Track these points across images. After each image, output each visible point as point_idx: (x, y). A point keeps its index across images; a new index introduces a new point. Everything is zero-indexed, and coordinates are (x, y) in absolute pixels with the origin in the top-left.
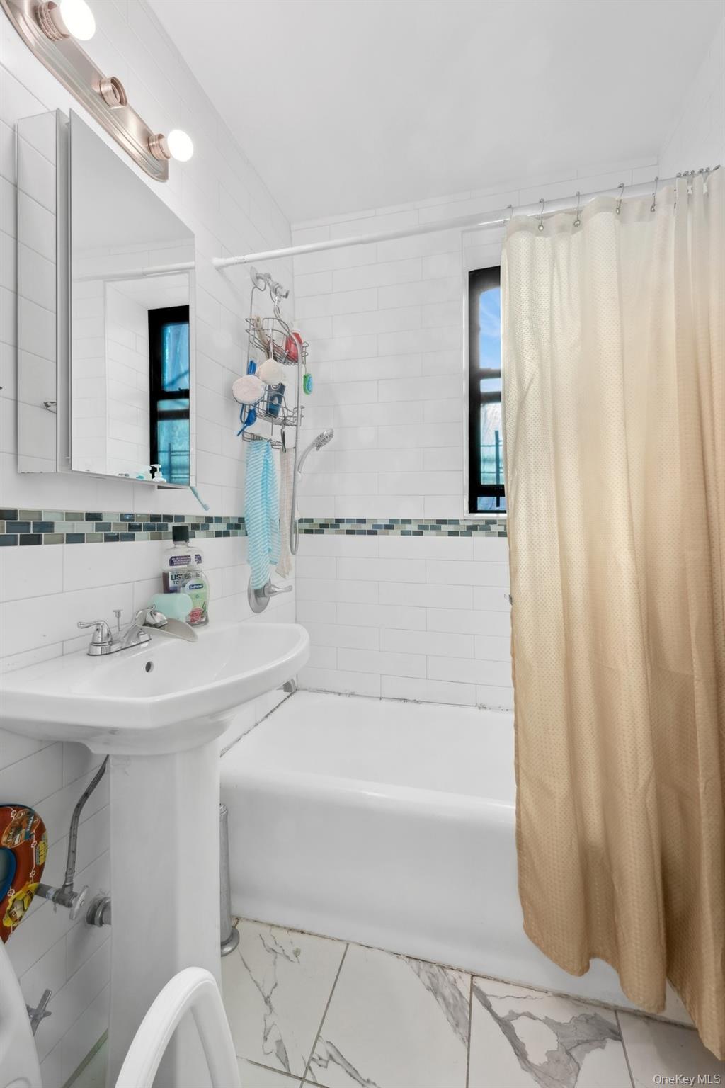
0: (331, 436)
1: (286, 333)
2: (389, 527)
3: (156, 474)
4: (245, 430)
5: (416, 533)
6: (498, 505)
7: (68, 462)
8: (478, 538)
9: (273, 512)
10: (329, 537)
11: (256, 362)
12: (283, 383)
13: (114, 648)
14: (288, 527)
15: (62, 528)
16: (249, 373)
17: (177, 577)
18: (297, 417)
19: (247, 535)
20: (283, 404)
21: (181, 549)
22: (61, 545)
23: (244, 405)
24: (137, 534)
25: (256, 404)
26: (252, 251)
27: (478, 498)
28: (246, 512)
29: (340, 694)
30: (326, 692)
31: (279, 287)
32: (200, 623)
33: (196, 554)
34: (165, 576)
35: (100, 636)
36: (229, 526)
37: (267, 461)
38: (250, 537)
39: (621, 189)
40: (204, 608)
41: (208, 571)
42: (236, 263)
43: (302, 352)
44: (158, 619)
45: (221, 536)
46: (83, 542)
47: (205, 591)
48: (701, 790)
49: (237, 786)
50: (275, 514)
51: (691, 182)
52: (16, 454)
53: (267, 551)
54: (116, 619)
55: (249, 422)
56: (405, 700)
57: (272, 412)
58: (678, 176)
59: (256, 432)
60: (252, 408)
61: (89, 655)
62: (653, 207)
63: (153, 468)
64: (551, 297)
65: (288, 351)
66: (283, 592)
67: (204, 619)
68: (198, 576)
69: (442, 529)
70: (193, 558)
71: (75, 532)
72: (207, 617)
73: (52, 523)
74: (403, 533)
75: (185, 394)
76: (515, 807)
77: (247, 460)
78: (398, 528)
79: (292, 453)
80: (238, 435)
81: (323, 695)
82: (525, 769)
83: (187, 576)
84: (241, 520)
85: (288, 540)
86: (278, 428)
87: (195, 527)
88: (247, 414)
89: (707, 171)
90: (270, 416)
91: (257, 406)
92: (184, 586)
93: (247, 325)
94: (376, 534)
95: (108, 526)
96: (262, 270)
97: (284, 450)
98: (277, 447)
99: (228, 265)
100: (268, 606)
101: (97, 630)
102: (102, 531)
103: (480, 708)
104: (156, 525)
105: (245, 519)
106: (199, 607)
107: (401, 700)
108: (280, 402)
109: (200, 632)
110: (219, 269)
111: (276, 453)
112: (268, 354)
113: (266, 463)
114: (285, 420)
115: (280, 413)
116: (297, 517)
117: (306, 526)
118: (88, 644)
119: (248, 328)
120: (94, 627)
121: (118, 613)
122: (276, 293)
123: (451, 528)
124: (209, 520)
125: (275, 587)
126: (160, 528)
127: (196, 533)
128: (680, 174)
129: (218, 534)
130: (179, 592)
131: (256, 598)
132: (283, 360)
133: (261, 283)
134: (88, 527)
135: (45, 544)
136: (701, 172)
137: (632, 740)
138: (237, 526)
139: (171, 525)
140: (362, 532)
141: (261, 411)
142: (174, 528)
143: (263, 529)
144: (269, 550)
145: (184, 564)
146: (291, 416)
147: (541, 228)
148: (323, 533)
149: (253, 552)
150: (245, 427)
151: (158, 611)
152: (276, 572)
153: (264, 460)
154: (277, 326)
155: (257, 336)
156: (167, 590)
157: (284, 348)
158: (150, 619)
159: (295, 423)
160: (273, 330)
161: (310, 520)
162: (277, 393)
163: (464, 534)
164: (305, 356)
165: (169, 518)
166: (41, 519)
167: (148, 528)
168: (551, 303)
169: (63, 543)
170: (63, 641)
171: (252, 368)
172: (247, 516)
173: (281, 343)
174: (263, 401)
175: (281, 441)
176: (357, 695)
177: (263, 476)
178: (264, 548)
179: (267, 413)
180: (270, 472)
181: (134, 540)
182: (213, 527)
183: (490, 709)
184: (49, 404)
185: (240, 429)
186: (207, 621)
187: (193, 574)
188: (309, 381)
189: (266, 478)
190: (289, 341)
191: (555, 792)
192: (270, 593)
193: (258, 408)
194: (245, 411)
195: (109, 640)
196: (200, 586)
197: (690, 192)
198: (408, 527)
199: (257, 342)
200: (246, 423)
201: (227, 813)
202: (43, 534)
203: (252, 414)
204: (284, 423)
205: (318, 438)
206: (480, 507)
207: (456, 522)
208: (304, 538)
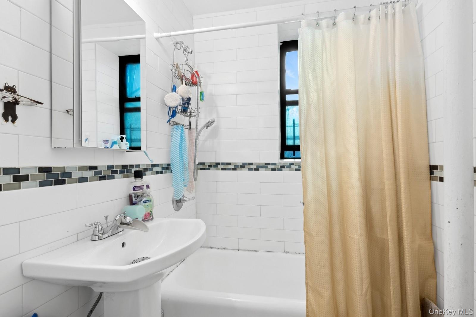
0: (213, 122)
1: (191, 71)
2: (243, 166)
3: (123, 140)
4: (171, 120)
5: (255, 170)
6: (294, 155)
7: (80, 142)
8: (285, 172)
9: (185, 161)
10: (212, 171)
11: (176, 86)
12: (190, 96)
13: (105, 236)
14: (192, 168)
15: (76, 175)
16: (172, 92)
17: (136, 197)
18: (197, 113)
19: (172, 172)
20: (190, 107)
21: (139, 182)
22: (76, 184)
23: (170, 108)
24: (116, 175)
25: (176, 108)
26: (174, 30)
27: (285, 152)
28: (171, 161)
29: (218, 249)
30: (211, 248)
31: (187, 48)
32: (150, 219)
33: (147, 184)
34: (131, 196)
35: (97, 230)
36: (163, 168)
37: (182, 135)
38: (173, 174)
39: (355, 9)
40: (151, 212)
41: (153, 193)
42: (166, 36)
43: (199, 81)
44: (128, 220)
45: (159, 174)
46: (87, 181)
47: (151, 203)
48: (392, 293)
49: (168, 299)
50: (186, 162)
51: (386, 8)
52: (51, 138)
53: (182, 181)
54: (106, 220)
55: (173, 116)
56: (250, 251)
57: (184, 110)
58: (381, 4)
59: (176, 121)
60: (174, 109)
61: (91, 240)
62: (369, 18)
63: (121, 137)
64: (322, 59)
65: (192, 80)
66: (190, 200)
67: (151, 218)
68: (148, 195)
69: (268, 168)
70: (145, 187)
71: (83, 177)
72: (153, 216)
73: (71, 173)
74: (250, 169)
75: (138, 99)
76: (305, 303)
77: (172, 135)
78: (247, 167)
79: (194, 131)
80: (167, 123)
81: (210, 250)
82: (310, 285)
83: (142, 196)
84: (169, 165)
85: (192, 174)
86: (187, 119)
87: (146, 170)
88: (171, 112)
89: (394, 2)
90: (183, 113)
91: (177, 108)
92: (141, 201)
93: (171, 67)
94: (236, 170)
95: (101, 172)
96: (179, 39)
97: (190, 129)
98: (187, 128)
99: (162, 37)
100: (182, 208)
101: (96, 227)
102: (97, 175)
103: (286, 253)
104: (125, 170)
105: (171, 165)
106: (149, 212)
107: (248, 250)
108: (188, 106)
109: (149, 224)
110: (157, 39)
111: (186, 131)
112: (182, 81)
113: (182, 136)
114: (191, 114)
115: (189, 111)
116: (197, 162)
117: (201, 166)
118: (91, 235)
119: (172, 69)
120: (94, 226)
121: (107, 218)
122: (186, 51)
123: (273, 167)
124: (153, 166)
125: (186, 198)
126: (128, 172)
127: (146, 173)
128: (382, 3)
129: (157, 173)
130: (138, 205)
131: (176, 203)
132: (190, 84)
133: (179, 46)
134: (90, 174)
135: (67, 184)
136: (391, 3)
137: (360, 270)
138: (167, 168)
139: (133, 170)
140: (229, 169)
141: (179, 110)
142: (135, 171)
143: (180, 169)
144: (183, 180)
145: (140, 190)
146: (194, 112)
147: (317, 25)
148: (210, 170)
149: (175, 181)
150: (170, 119)
151: (128, 216)
152: (186, 190)
153: (181, 135)
154: (187, 68)
155: (176, 73)
156: (132, 203)
157: (190, 79)
158: (124, 221)
159: (196, 116)
160: (185, 70)
161: (203, 164)
162: (187, 101)
163: (279, 170)
164: (200, 83)
165: (132, 166)
166: (65, 171)
167: (122, 172)
168: (322, 62)
169: (77, 182)
170: (77, 234)
171: (174, 89)
172: (172, 163)
173: (188, 76)
174: (180, 105)
175: (189, 125)
176: (227, 249)
177: (180, 143)
178: (180, 179)
179: (182, 111)
180: (184, 141)
181: (114, 179)
182: (155, 169)
183: (291, 253)
184: (69, 111)
185: (168, 120)
186: (153, 218)
187: (145, 195)
188: (203, 95)
189: (182, 144)
190: (193, 75)
191: (325, 296)
192: (183, 201)
193: (178, 109)
194: (171, 110)
195: (102, 232)
196: (149, 201)
197: (386, 12)
198: (252, 167)
199: (176, 75)
200: (171, 116)
201: (164, 313)
202: (66, 179)
203: (174, 112)
204: (190, 116)
205: (207, 123)
206: (285, 156)
207: (275, 164)
208: (200, 172)
